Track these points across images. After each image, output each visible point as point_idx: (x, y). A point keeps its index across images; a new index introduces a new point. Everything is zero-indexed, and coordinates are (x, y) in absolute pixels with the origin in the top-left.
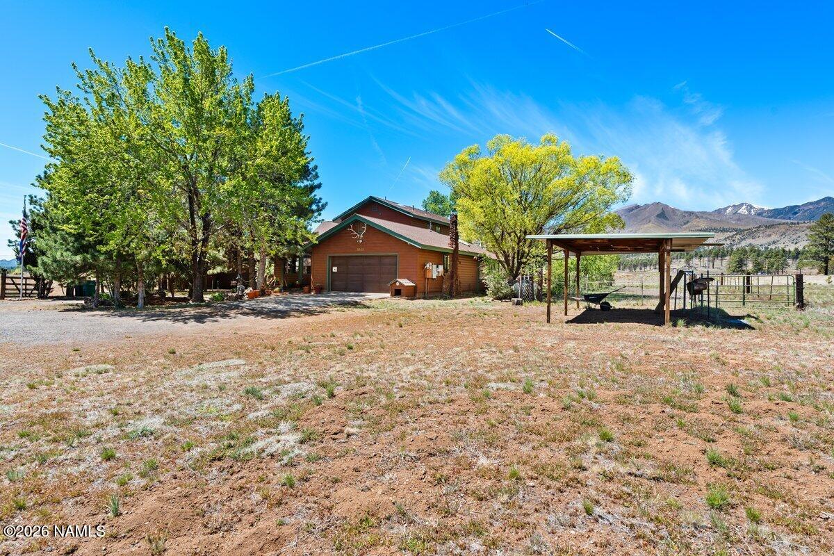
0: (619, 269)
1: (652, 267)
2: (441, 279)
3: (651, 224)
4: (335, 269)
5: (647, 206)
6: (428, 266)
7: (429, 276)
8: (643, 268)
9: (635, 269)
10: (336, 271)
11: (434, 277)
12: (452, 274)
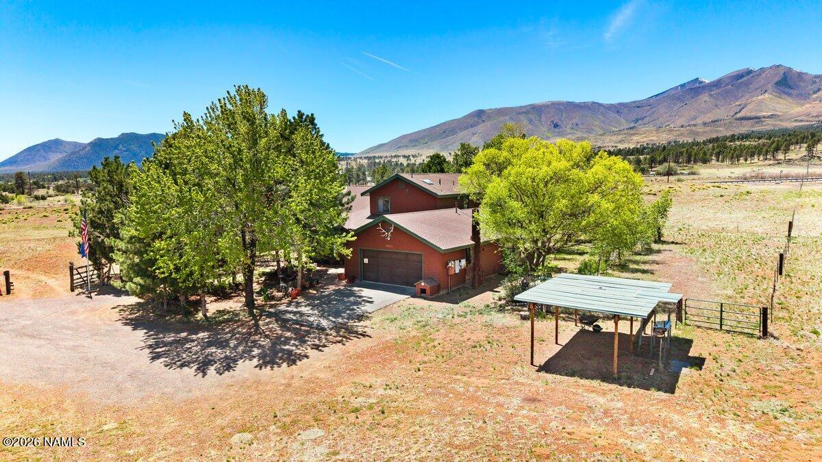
0: (718, 161)
1: (761, 158)
2: (463, 271)
3: (767, 95)
4: (366, 261)
5: (762, 70)
6: (450, 265)
7: (451, 273)
8: (749, 159)
9: (738, 161)
10: (367, 262)
11: (457, 271)
12: (474, 265)
